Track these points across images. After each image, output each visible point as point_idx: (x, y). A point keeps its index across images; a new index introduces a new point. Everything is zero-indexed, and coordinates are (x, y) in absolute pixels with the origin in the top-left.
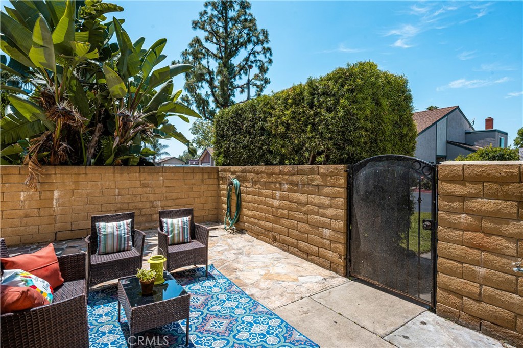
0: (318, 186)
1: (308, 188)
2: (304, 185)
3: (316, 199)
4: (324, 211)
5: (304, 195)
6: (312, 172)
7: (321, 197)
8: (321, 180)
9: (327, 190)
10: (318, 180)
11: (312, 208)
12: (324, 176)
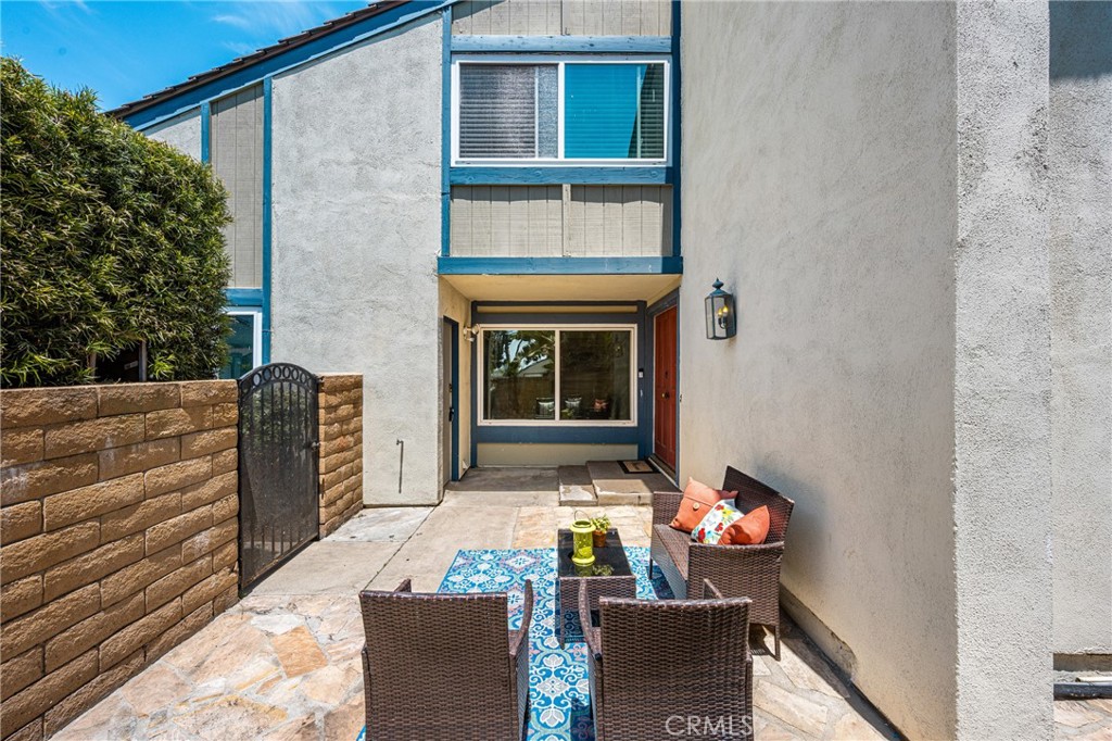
0: (179, 436)
1: (145, 451)
2: (127, 447)
3: (172, 474)
4: (195, 493)
5: (127, 478)
6: (160, 401)
7: (188, 463)
8: (189, 419)
9: (205, 439)
10: (178, 421)
11: (159, 505)
12: (195, 408)
